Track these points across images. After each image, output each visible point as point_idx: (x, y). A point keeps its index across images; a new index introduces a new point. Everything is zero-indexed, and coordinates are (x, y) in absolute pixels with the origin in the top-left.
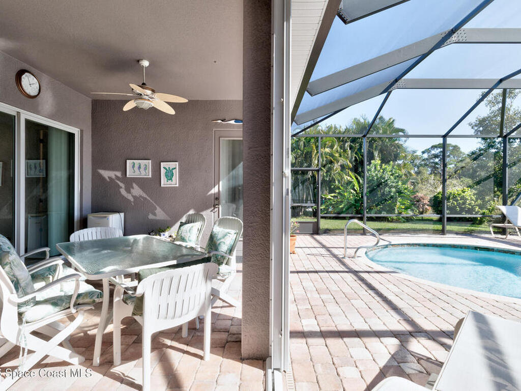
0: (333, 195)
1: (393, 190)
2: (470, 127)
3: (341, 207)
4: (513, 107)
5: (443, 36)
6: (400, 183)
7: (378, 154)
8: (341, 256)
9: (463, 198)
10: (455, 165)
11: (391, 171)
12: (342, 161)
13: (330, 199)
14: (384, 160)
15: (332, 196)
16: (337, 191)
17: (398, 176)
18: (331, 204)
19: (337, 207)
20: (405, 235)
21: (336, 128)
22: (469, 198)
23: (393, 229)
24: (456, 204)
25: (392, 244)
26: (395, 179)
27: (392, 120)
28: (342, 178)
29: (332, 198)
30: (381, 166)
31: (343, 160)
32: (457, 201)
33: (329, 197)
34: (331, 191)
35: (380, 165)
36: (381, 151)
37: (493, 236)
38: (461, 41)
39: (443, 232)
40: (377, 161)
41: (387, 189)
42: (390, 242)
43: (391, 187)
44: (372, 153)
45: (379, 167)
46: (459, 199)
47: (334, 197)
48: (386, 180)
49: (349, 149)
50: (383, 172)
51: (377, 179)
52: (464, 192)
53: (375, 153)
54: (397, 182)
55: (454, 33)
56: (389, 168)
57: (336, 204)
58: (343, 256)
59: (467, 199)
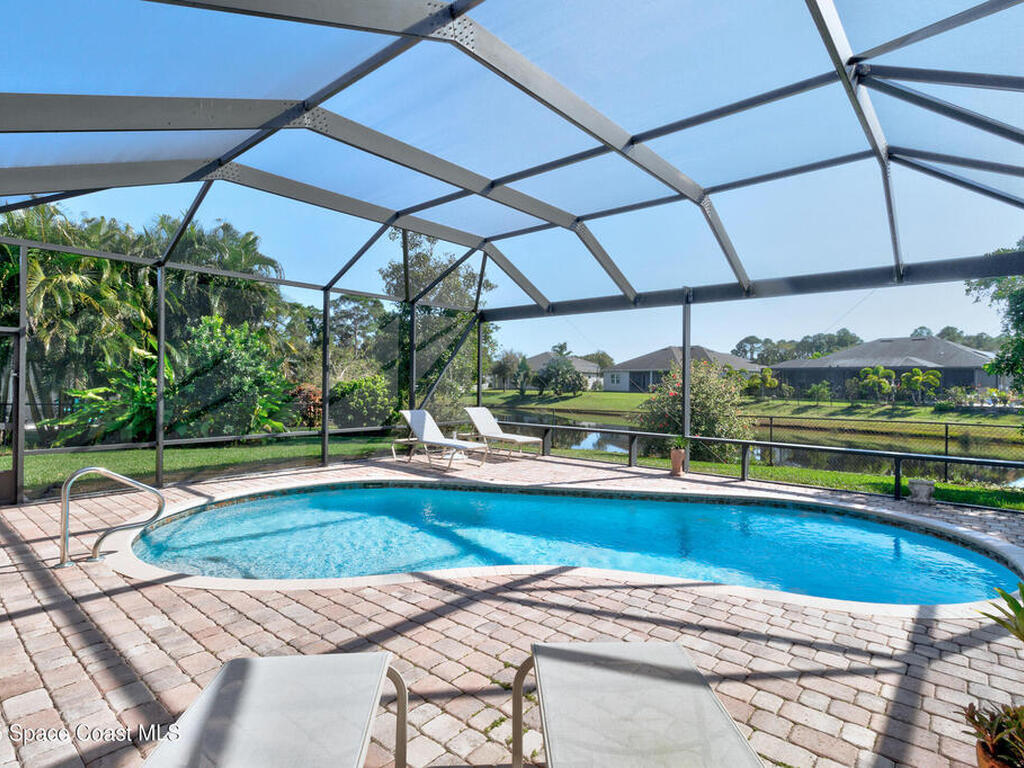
0: (102, 390)
1: (248, 380)
2: (381, 277)
3: (120, 419)
4: (434, 256)
5: (289, 107)
6: (262, 367)
7: (220, 304)
8: (52, 563)
9: (373, 393)
10: (377, 333)
11: (245, 342)
12: (127, 310)
13: (93, 401)
14: (232, 319)
15: (98, 394)
16: (114, 381)
17: (258, 353)
18: (98, 413)
19: (113, 419)
20: (254, 475)
21: (112, 226)
22: (382, 394)
23: (235, 464)
24: (362, 404)
25: (216, 500)
26: (253, 357)
27: (252, 237)
28: (127, 350)
29: (100, 398)
30: (223, 329)
31: (129, 309)
32: (364, 398)
33: (90, 394)
34: (98, 380)
35: (221, 329)
36: (227, 298)
37: (396, 458)
38: (318, 129)
39: (322, 460)
40: (217, 319)
41: (235, 378)
42: (210, 498)
43: (243, 374)
44: (208, 301)
45: (219, 330)
46: (367, 394)
47: (106, 395)
48: (234, 360)
49: (147, 284)
50: (227, 343)
51: (214, 356)
52: (375, 383)
53: (213, 300)
54: (258, 364)
55: (307, 110)
56: (238, 334)
57: (110, 411)
58: (58, 561)
59: (379, 395)
